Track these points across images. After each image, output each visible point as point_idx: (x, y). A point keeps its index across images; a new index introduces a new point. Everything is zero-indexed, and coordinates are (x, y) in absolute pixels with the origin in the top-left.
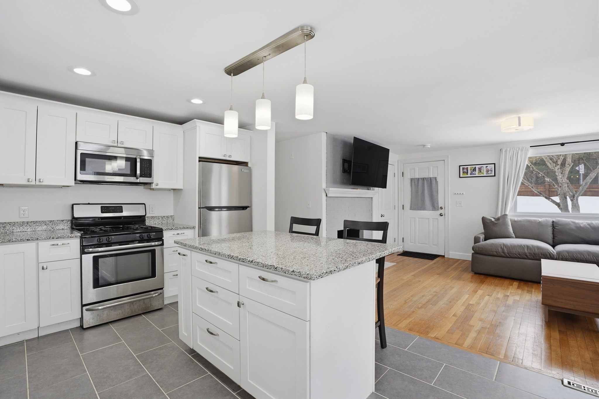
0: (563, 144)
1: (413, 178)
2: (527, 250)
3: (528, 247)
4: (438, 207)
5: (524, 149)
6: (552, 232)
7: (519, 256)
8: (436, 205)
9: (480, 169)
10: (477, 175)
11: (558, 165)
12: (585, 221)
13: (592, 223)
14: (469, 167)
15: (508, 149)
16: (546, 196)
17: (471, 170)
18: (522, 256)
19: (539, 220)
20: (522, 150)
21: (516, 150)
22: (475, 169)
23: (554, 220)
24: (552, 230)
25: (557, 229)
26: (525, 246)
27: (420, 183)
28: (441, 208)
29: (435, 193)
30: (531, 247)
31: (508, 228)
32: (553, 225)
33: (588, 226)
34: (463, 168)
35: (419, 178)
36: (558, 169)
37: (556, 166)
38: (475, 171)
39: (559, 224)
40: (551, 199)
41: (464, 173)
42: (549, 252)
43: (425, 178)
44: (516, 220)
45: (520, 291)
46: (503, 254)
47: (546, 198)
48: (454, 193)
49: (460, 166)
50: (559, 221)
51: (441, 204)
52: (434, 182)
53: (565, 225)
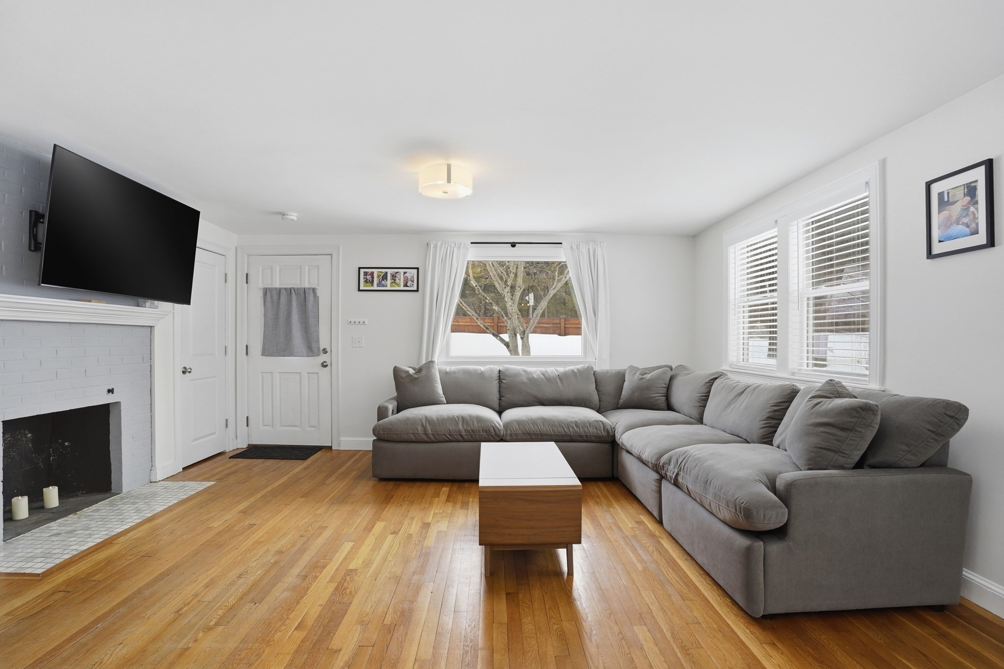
0: (513, 245)
1: (269, 288)
2: (463, 426)
3: (463, 419)
4: (319, 348)
5: (462, 245)
6: (498, 390)
7: (450, 438)
8: (314, 345)
9: (394, 277)
10: (389, 288)
11: (508, 286)
12: (540, 369)
13: (546, 371)
14: (375, 271)
15: (439, 244)
16: (494, 332)
17: (378, 277)
18: (454, 437)
19: (480, 370)
20: (459, 248)
21: (451, 247)
22: (385, 277)
23: (501, 368)
24: (498, 385)
25: (504, 383)
26: (460, 419)
27: (284, 298)
28: (325, 351)
29: (312, 320)
30: (468, 419)
31: (435, 387)
32: (499, 376)
33: (542, 377)
34: (364, 272)
35: (280, 289)
36: (508, 292)
37: (505, 288)
38: (385, 280)
40: (500, 337)
41: (366, 281)
42: (494, 425)
43: (294, 289)
44: (447, 371)
45: (449, 508)
46: (424, 437)
47: (494, 335)
48: (348, 320)
49: (360, 268)
50: (507, 370)
51: (324, 343)
52: (311, 298)
53: (517, 375)
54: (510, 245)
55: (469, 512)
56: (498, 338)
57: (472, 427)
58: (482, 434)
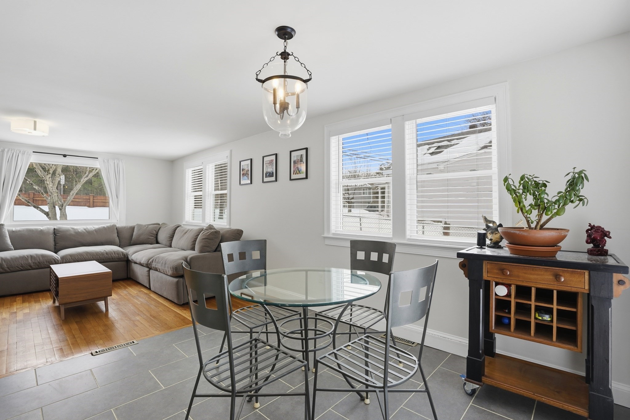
0: (65, 156)
2: (31, 260)
3: (32, 257)
5: (26, 153)
6: (53, 240)
7: (22, 269)
11: (50, 173)
12: (82, 227)
13: (87, 228)
15: (6, 150)
16: (35, 205)
18: (25, 267)
19: (40, 229)
20: (23, 154)
21: (16, 153)
23: (55, 227)
24: (53, 237)
25: (58, 236)
26: (29, 257)
30: (35, 256)
31: (6, 240)
32: (54, 232)
33: (85, 231)
36: (50, 178)
37: (47, 175)
39: (60, 231)
40: (40, 208)
42: (53, 258)
44: (14, 230)
45: (27, 304)
46: (1, 270)
47: (35, 207)
50: (60, 228)
53: (68, 230)
54: (62, 156)
55: (42, 303)
56: (39, 209)
57: (38, 260)
58: (46, 263)
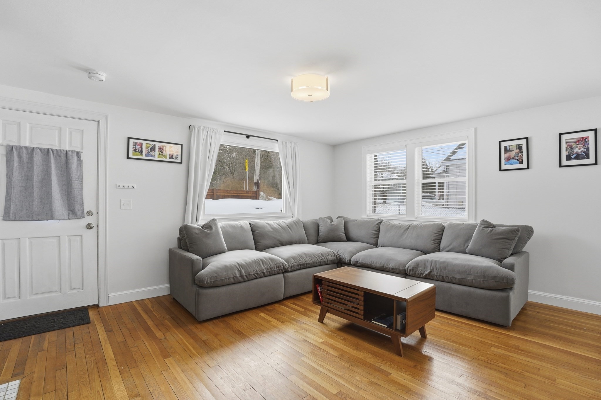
0: (248, 137)
1: (16, 146)
4: (83, 211)
5: (218, 132)
6: (253, 237)
8: (77, 208)
9: (161, 149)
10: (156, 158)
14: (144, 143)
15: (202, 128)
17: (147, 148)
20: (216, 133)
22: (153, 149)
23: (251, 222)
25: (257, 233)
27: (38, 159)
28: (90, 213)
29: (75, 183)
32: (252, 228)
34: (133, 142)
35: (33, 149)
38: (153, 151)
39: (258, 227)
41: (135, 151)
43: (52, 150)
46: (240, 279)
48: (116, 184)
49: (129, 138)
51: (89, 205)
52: (74, 161)
53: (263, 227)
54: (246, 136)
57: (270, 265)
58: (276, 269)
